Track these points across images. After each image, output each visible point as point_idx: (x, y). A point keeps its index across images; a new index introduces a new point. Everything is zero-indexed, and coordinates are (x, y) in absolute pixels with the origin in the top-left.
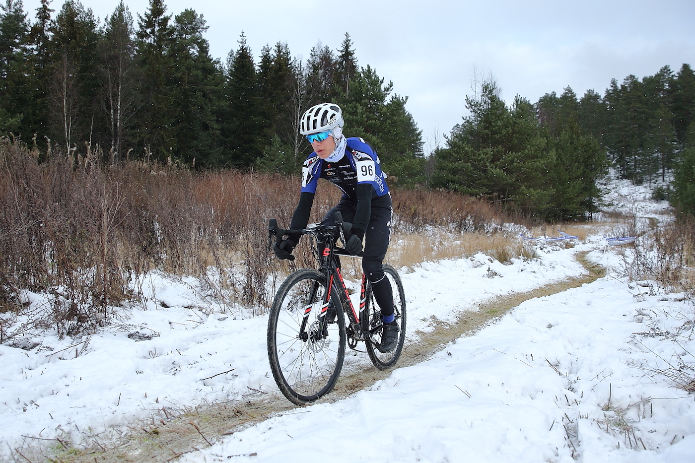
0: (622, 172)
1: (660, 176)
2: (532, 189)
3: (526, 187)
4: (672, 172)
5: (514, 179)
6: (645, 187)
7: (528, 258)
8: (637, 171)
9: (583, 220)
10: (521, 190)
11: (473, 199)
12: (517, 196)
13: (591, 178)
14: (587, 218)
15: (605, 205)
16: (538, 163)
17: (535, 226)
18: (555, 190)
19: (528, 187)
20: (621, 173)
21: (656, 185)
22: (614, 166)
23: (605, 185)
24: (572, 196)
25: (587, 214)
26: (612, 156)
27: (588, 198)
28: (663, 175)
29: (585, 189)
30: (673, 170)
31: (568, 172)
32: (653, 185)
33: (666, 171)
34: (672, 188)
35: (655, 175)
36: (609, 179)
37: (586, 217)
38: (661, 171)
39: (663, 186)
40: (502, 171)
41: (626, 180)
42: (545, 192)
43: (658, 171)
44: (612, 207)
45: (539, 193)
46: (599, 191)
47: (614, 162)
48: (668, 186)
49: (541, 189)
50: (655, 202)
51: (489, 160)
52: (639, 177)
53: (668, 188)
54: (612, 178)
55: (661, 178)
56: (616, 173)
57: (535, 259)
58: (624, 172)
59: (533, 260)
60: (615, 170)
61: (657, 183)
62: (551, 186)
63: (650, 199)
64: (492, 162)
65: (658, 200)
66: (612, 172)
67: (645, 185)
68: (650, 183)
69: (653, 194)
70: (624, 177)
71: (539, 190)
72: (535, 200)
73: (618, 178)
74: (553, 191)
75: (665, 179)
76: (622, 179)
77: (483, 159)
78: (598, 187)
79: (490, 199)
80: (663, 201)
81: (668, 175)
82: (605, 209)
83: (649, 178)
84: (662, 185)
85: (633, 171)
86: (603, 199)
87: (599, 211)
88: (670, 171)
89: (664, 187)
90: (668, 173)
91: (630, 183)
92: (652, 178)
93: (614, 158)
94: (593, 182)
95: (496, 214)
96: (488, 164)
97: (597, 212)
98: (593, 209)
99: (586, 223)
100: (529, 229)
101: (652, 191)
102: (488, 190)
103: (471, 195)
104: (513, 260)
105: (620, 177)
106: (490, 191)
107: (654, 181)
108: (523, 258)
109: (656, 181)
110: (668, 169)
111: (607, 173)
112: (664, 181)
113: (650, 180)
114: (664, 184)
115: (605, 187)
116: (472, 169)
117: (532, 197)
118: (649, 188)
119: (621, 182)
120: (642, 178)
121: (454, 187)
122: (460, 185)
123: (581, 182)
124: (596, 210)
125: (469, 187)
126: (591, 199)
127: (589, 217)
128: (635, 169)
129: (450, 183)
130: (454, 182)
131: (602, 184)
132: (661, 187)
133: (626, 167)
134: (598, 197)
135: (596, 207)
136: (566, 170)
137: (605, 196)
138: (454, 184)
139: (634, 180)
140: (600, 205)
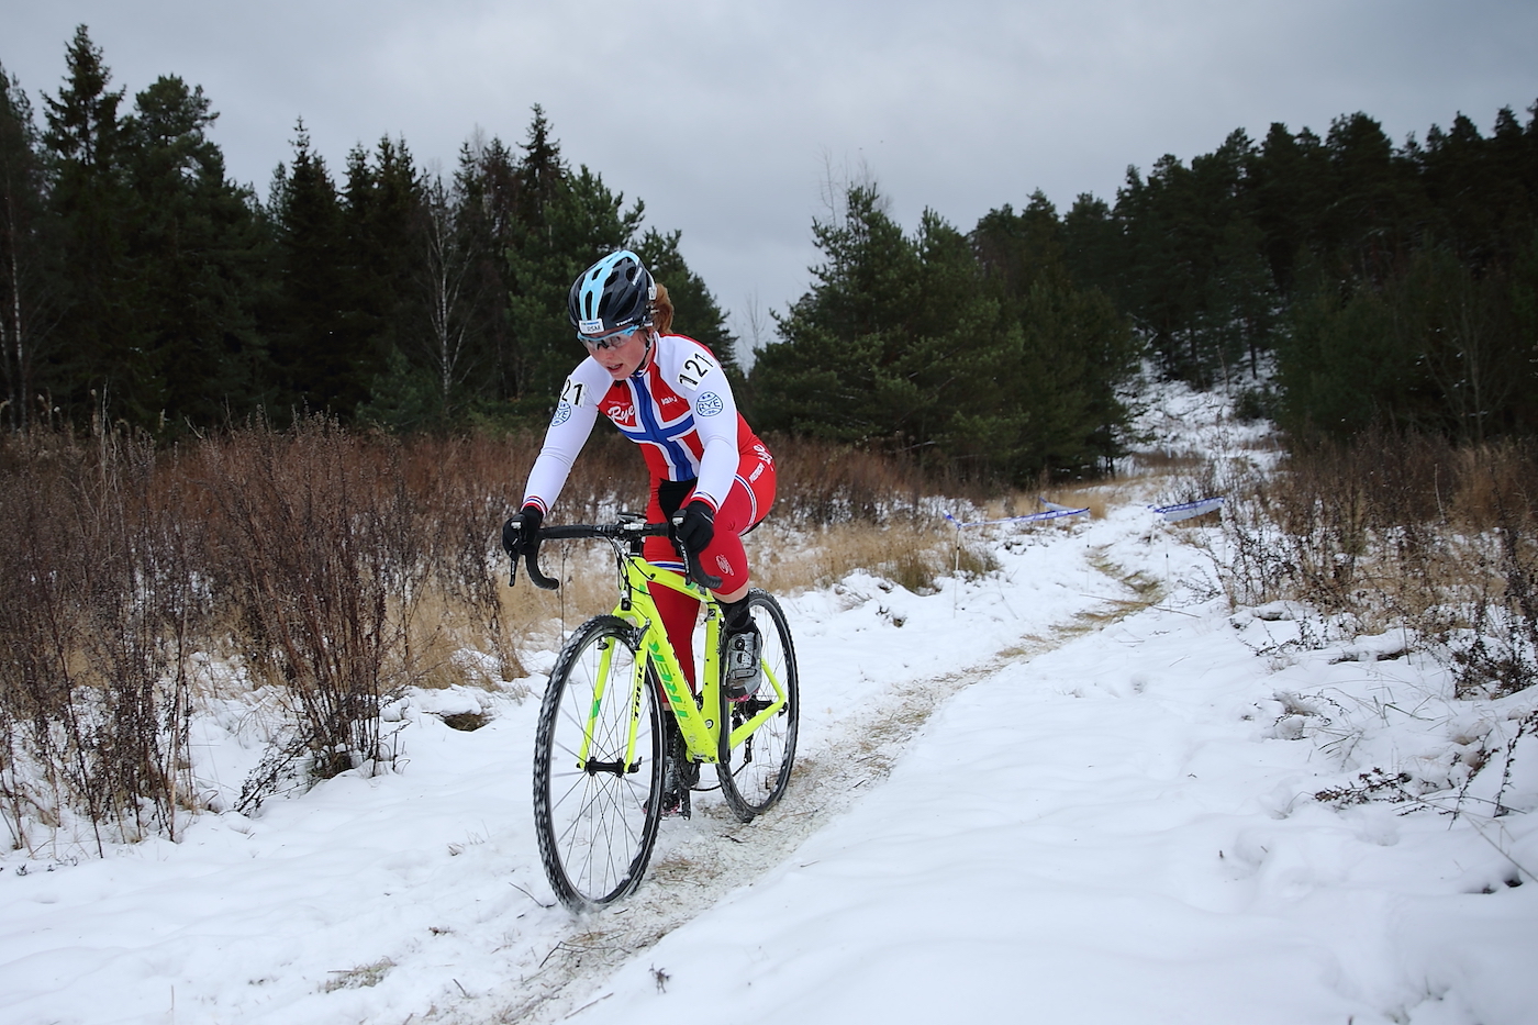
0: (1168, 366)
1: (1247, 366)
2: (977, 417)
3: (964, 412)
4: (1270, 356)
5: (937, 397)
6: (1218, 394)
7: (976, 574)
8: (1199, 360)
9: (1095, 476)
10: (953, 420)
11: (847, 449)
12: (947, 436)
13: (1103, 383)
14: (1103, 471)
15: (1138, 440)
16: (985, 356)
17: (992, 497)
18: (1028, 414)
19: (969, 413)
20: (1164, 368)
21: (1241, 386)
22: (1148, 354)
23: (1134, 396)
24: (1067, 425)
25: (1102, 462)
26: (1142, 333)
27: (1100, 428)
28: (1253, 364)
29: (1093, 408)
30: (1273, 352)
31: (1053, 373)
32: (1234, 387)
33: (1258, 355)
34: (1273, 390)
35: (1235, 366)
36: (1142, 383)
37: (1100, 468)
38: (1247, 356)
39: (1255, 387)
40: (909, 382)
41: (1177, 382)
42: (1007, 420)
43: (1242, 356)
44: (1155, 443)
45: (993, 424)
46: (1123, 409)
47: (1149, 345)
48: (1266, 387)
49: (998, 414)
50: (1241, 424)
51: (877, 360)
52: (1204, 373)
53: (1267, 391)
54: (1148, 379)
55: (1249, 371)
56: (1156, 370)
57: (993, 573)
58: (1171, 365)
59: (987, 577)
60: (1153, 363)
61: (1242, 382)
62: (1020, 405)
63: (1230, 419)
64: (884, 363)
65: (1246, 420)
66: (1147, 368)
67: (1218, 389)
68: (1229, 383)
69: (1236, 406)
70: (1171, 376)
71: (993, 419)
72: (985, 440)
73: (1159, 380)
74: (1024, 417)
75: (1258, 372)
76: (1168, 380)
77: (863, 359)
78: (1120, 400)
79: (887, 445)
80: (1257, 420)
81: (1263, 362)
82: (1140, 447)
83: (1224, 373)
84: (1252, 385)
85: (1190, 360)
86: (1133, 426)
87: (1128, 454)
88: (1267, 354)
89: (1258, 390)
90: (1263, 358)
91: (1186, 388)
92: (1231, 372)
93: (1148, 337)
94: (1108, 391)
95: (901, 478)
96: (875, 368)
97: (1123, 456)
98: (1114, 451)
99: (1103, 483)
100: (977, 504)
101: (1233, 400)
102: (879, 427)
103: (844, 441)
104: (939, 580)
105: (1164, 376)
106: (886, 431)
107: (1235, 378)
108: (964, 574)
109: (1241, 378)
110: (1262, 351)
111: (1137, 369)
112: (1255, 376)
113: (1229, 377)
114: (1257, 383)
115: (1134, 400)
116: (839, 383)
117: (980, 435)
118: (1226, 395)
119: (1168, 387)
120: (1210, 374)
121: (803, 426)
122: (818, 421)
123: (1083, 394)
124: (1121, 451)
125: (837, 424)
126: (1108, 428)
127: (1107, 468)
128: (1193, 356)
129: (795, 419)
130: (803, 417)
131: (1127, 395)
132: (1252, 390)
133: (1174, 354)
134: (1122, 422)
135: (1120, 446)
136: (1049, 369)
137: (1136, 419)
138: (803, 421)
139: (1193, 381)
140: (1129, 441)
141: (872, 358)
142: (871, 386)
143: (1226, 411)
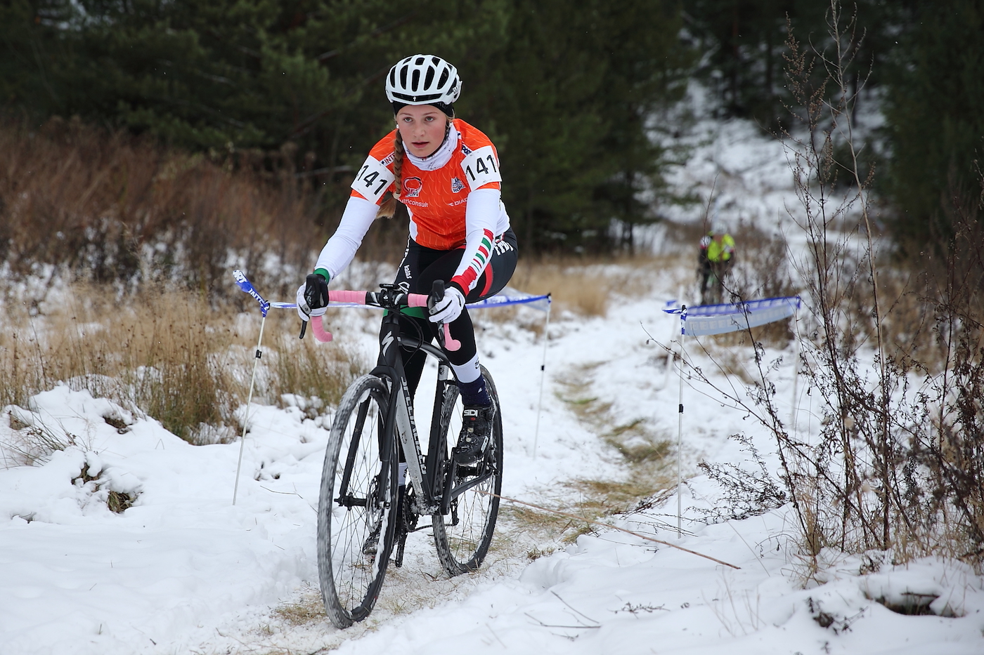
0: (728, 96)
1: (842, 109)
4: (880, 97)
8: (776, 91)
9: (604, 249)
14: (618, 243)
15: (676, 200)
20: (724, 98)
21: (831, 137)
23: (677, 135)
24: (566, 165)
25: (617, 229)
26: (697, 43)
27: (620, 176)
28: (854, 106)
29: (610, 143)
32: (822, 138)
33: (858, 93)
36: (689, 118)
37: (613, 239)
38: (845, 93)
39: (852, 141)
41: (741, 121)
44: (698, 209)
46: (658, 151)
48: (868, 142)
52: (781, 111)
53: (869, 149)
54: (698, 113)
56: (711, 101)
60: (707, 91)
63: (812, 185)
65: (836, 189)
66: (698, 95)
67: (799, 137)
68: (815, 131)
70: (734, 111)
73: (715, 115)
75: (858, 118)
78: (654, 139)
81: (869, 105)
82: (676, 213)
85: (763, 90)
86: (669, 179)
87: (656, 222)
88: (874, 92)
90: (868, 98)
93: (704, 49)
94: (635, 122)
97: (649, 223)
98: (636, 214)
99: (612, 260)
101: (818, 158)
109: (833, 125)
112: (854, 124)
114: (856, 134)
115: (674, 141)
120: (788, 113)
121: (133, 118)
122: (160, 114)
123: (598, 119)
124: (647, 215)
125: (193, 121)
126: (630, 177)
127: (623, 240)
128: (768, 85)
129: (121, 105)
130: (136, 102)
131: (665, 131)
132: (847, 145)
133: (739, 79)
134: (652, 171)
135: (645, 207)
136: (548, 75)
137: (673, 168)
138: (134, 108)
139: (763, 122)
140: (660, 200)
141: (261, 17)
142: (255, 64)
143: (808, 173)
